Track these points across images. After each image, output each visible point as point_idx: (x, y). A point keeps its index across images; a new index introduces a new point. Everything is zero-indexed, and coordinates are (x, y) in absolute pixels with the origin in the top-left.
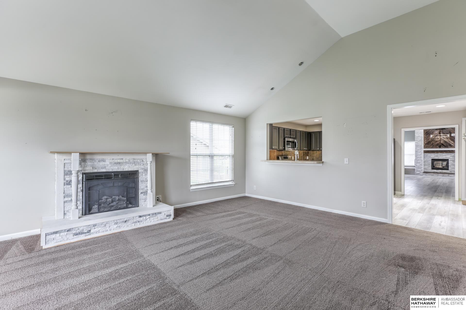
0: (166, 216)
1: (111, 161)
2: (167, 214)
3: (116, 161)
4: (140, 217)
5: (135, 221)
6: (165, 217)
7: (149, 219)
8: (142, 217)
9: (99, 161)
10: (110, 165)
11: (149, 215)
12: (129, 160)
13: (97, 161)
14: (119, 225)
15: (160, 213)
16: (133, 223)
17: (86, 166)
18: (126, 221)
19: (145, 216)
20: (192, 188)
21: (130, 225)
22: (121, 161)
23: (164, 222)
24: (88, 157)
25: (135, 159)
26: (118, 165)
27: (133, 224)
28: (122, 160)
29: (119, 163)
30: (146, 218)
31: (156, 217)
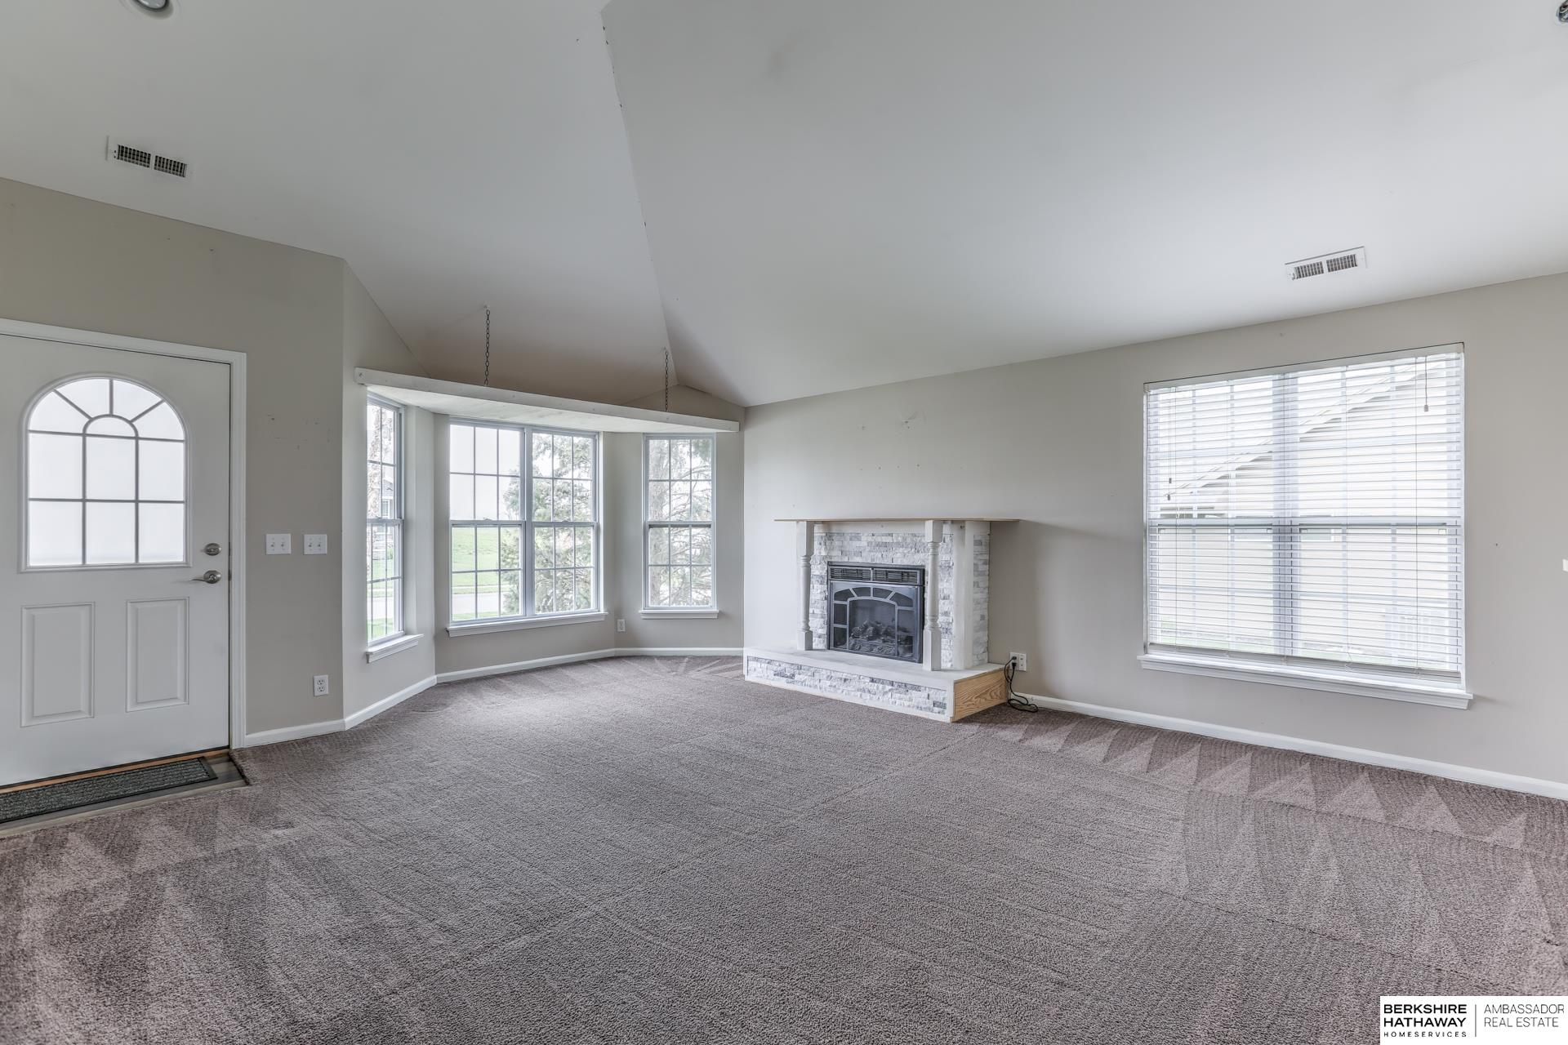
0: (931, 702)
1: (870, 539)
2: (935, 700)
3: (879, 539)
4: (873, 680)
5: (862, 686)
6: (928, 705)
7: (890, 694)
8: (875, 682)
9: (851, 539)
10: (868, 549)
11: (892, 683)
12: (904, 539)
13: (848, 538)
14: (834, 684)
15: (917, 688)
16: (858, 690)
17: (833, 549)
18: (845, 680)
19: (882, 682)
20: (1155, 655)
21: (853, 693)
22: (888, 540)
23: (924, 716)
24: (835, 529)
25: (916, 536)
26: (883, 549)
27: (859, 693)
28: (890, 538)
29: (886, 545)
30: (883, 688)
31: (908, 697)
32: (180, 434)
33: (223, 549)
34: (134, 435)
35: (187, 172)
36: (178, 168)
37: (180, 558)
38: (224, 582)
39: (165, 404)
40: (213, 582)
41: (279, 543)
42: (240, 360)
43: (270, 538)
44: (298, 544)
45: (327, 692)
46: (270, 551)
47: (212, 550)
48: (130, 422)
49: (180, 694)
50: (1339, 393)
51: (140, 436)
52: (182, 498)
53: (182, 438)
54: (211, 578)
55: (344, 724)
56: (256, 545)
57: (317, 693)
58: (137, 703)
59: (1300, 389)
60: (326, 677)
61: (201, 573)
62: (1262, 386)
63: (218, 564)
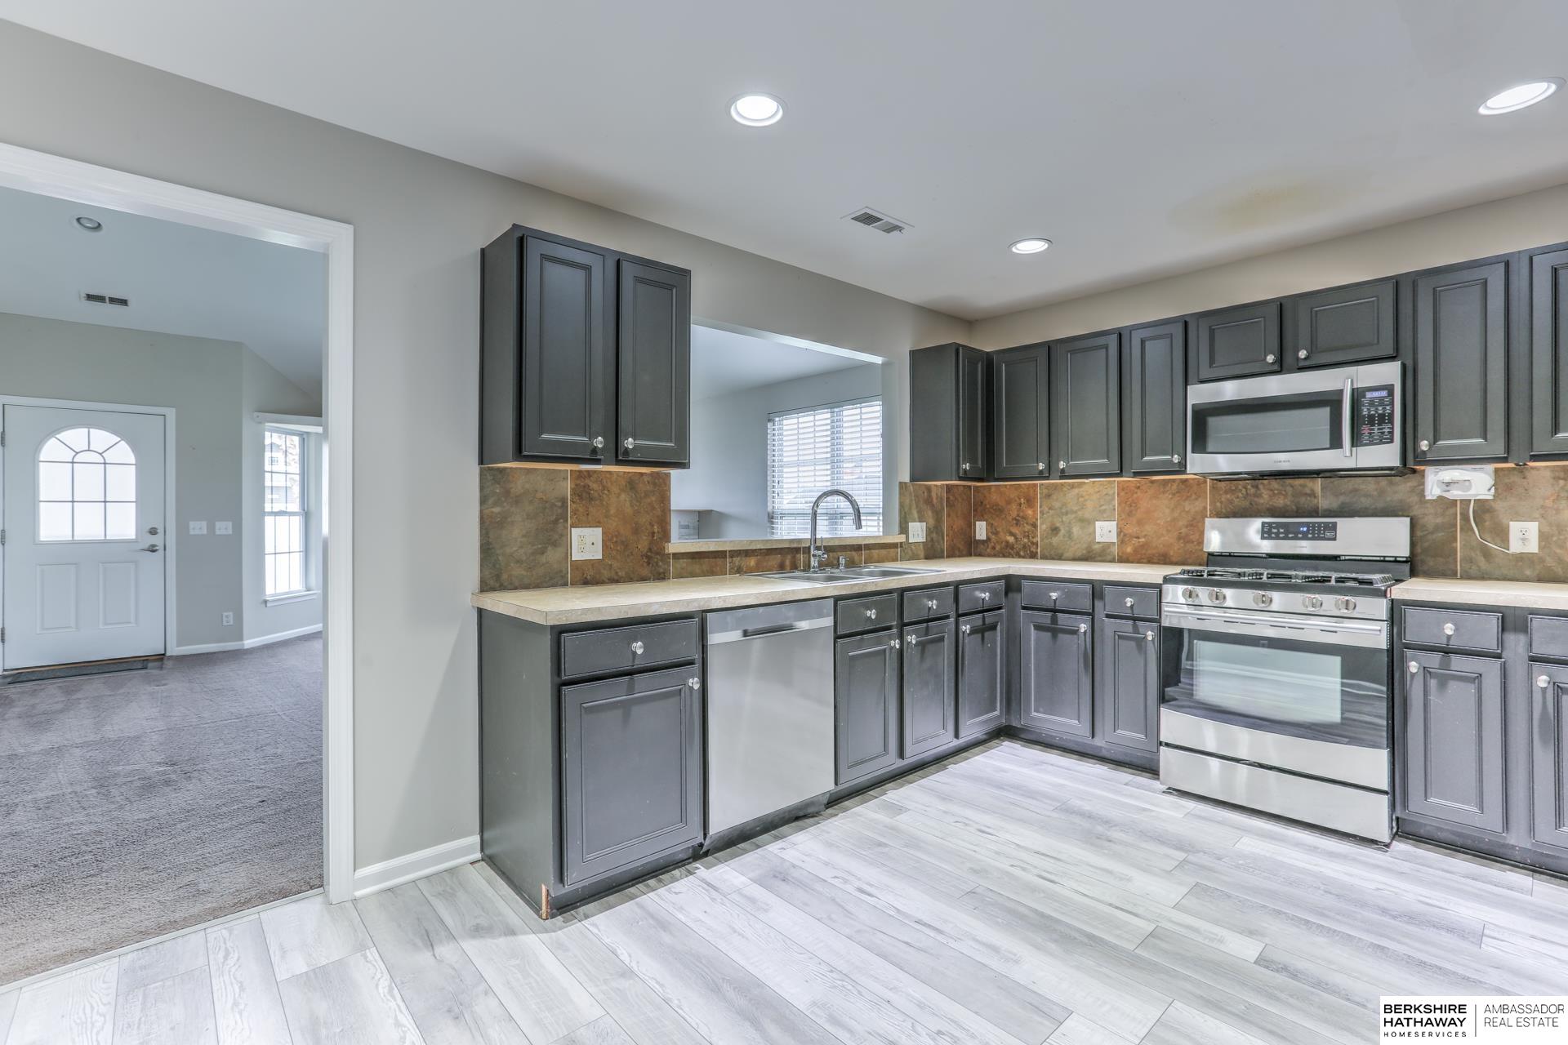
32: (132, 460)
33: (160, 531)
34: (103, 461)
35: (129, 303)
36: (124, 302)
37: (134, 537)
38: (161, 552)
39: (123, 442)
40: (154, 551)
41: (198, 527)
42: (171, 413)
43: (192, 525)
44: (211, 528)
45: (231, 623)
46: (192, 532)
47: (153, 532)
48: (101, 454)
49: (132, 620)
50: (859, 417)
51: (107, 461)
52: (134, 500)
53: (134, 462)
54: (152, 549)
55: (243, 645)
56: (182, 528)
57: (225, 623)
58: (106, 624)
59: (845, 419)
60: (231, 613)
61: (146, 546)
62: (823, 416)
63: (157, 540)
